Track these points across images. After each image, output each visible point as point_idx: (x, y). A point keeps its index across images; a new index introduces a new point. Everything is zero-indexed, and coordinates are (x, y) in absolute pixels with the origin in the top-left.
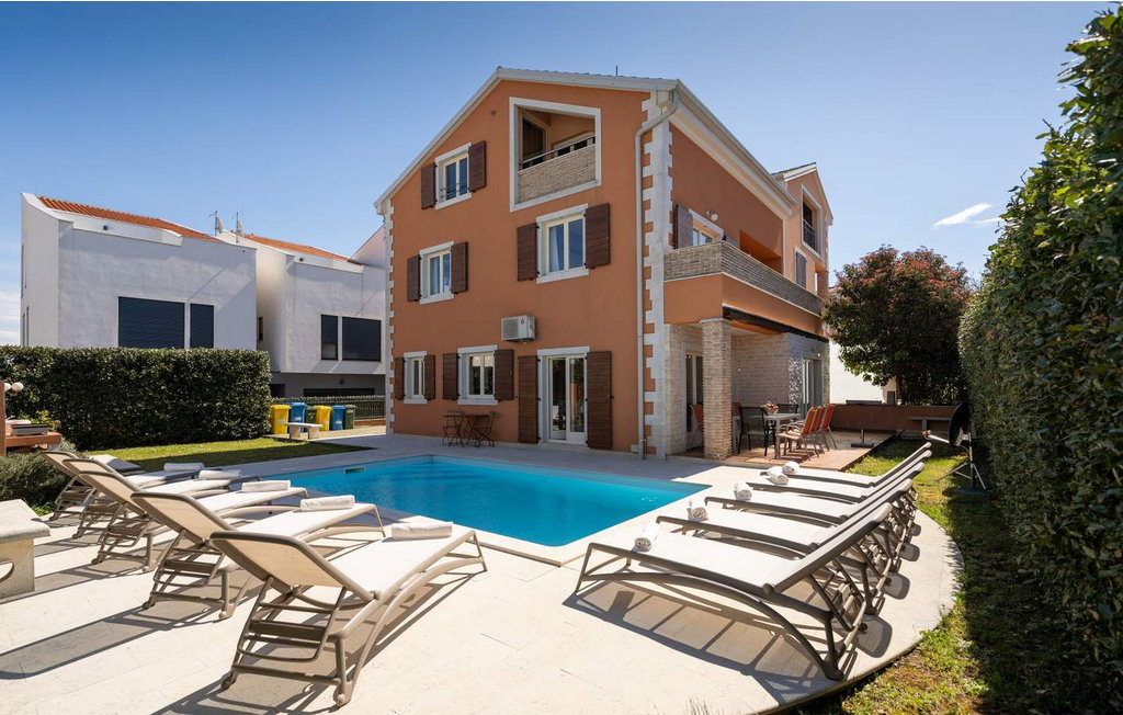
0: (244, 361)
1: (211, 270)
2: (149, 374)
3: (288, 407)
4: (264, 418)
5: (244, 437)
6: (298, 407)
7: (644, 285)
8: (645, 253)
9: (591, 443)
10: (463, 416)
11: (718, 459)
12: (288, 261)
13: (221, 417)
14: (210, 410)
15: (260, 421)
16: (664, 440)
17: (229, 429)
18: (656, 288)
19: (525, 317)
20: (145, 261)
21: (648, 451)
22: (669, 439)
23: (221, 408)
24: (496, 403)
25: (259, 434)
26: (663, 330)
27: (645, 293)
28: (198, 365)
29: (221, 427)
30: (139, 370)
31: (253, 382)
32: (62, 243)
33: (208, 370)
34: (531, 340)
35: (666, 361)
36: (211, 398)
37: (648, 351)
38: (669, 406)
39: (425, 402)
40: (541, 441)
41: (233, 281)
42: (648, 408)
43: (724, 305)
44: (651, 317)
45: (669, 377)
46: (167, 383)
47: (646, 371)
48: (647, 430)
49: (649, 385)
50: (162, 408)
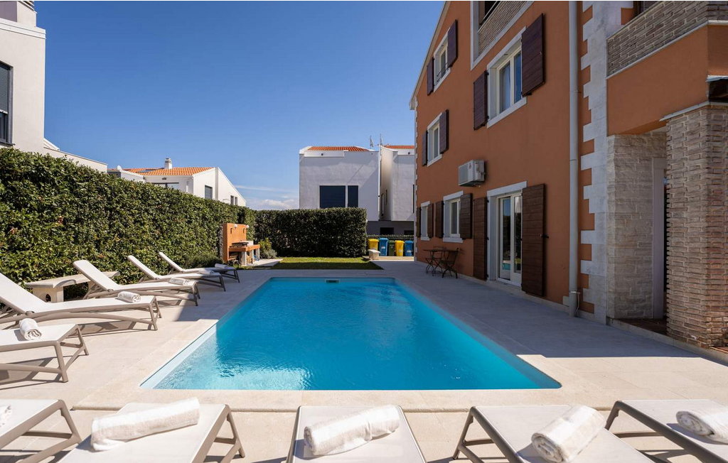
0: (352, 214)
1: (357, 167)
2: (309, 222)
3: (377, 240)
4: (362, 246)
5: (352, 256)
6: (383, 241)
7: (580, 92)
8: (581, 49)
9: (525, 287)
10: (444, 250)
11: (694, 343)
12: (394, 155)
13: (340, 244)
14: (335, 240)
15: (359, 248)
16: (605, 297)
17: (344, 251)
18: (596, 92)
19: (471, 162)
20: (329, 167)
21: (582, 306)
22: (613, 296)
23: (340, 240)
24: (461, 241)
25: (360, 255)
26: (606, 146)
27: (582, 102)
28: (330, 217)
29: (340, 249)
30: (305, 220)
31: (356, 226)
32: (301, 164)
33: (334, 219)
34: (483, 182)
35: (609, 188)
36: (335, 234)
37: (584, 178)
38: (612, 251)
39: (429, 240)
40: (488, 278)
41: (367, 171)
42: (584, 252)
43: (711, 77)
44: (589, 133)
45: (613, 210)
46: (316, 226)
47: (582, 204)
48: (582, 280)
49: (585, 221)
50: (314, 238)
